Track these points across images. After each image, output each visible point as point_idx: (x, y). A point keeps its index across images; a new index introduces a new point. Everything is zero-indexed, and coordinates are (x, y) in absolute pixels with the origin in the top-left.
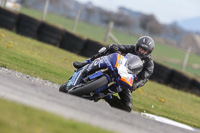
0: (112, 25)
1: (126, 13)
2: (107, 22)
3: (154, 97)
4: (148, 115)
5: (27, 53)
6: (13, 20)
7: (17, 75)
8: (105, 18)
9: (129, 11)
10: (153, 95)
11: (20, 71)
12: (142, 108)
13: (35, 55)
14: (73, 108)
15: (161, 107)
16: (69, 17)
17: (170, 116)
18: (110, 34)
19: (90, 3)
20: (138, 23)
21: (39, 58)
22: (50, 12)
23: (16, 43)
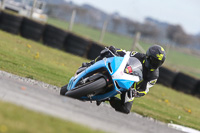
0: (138, 35)
1: (152, 24)
2: (134, 33)
3: (181, 108)
4: (174, 126)
5: (53, 64)
6: (39, 31)
7: (44, 86)
8: (132, 29)
9: (157, 22)
10: (179, 105)
11: (46, 82)
12: (168, 118)
13: (62, 66)
14: (99, 119)
15: (187, 117)
16: (95, 28)
17: (197, 126)
18: (137, 45)
19: (117, 14)
20: (164, 33)
21: (66, 68)
22: (76, 23)
23: (43, 54)
